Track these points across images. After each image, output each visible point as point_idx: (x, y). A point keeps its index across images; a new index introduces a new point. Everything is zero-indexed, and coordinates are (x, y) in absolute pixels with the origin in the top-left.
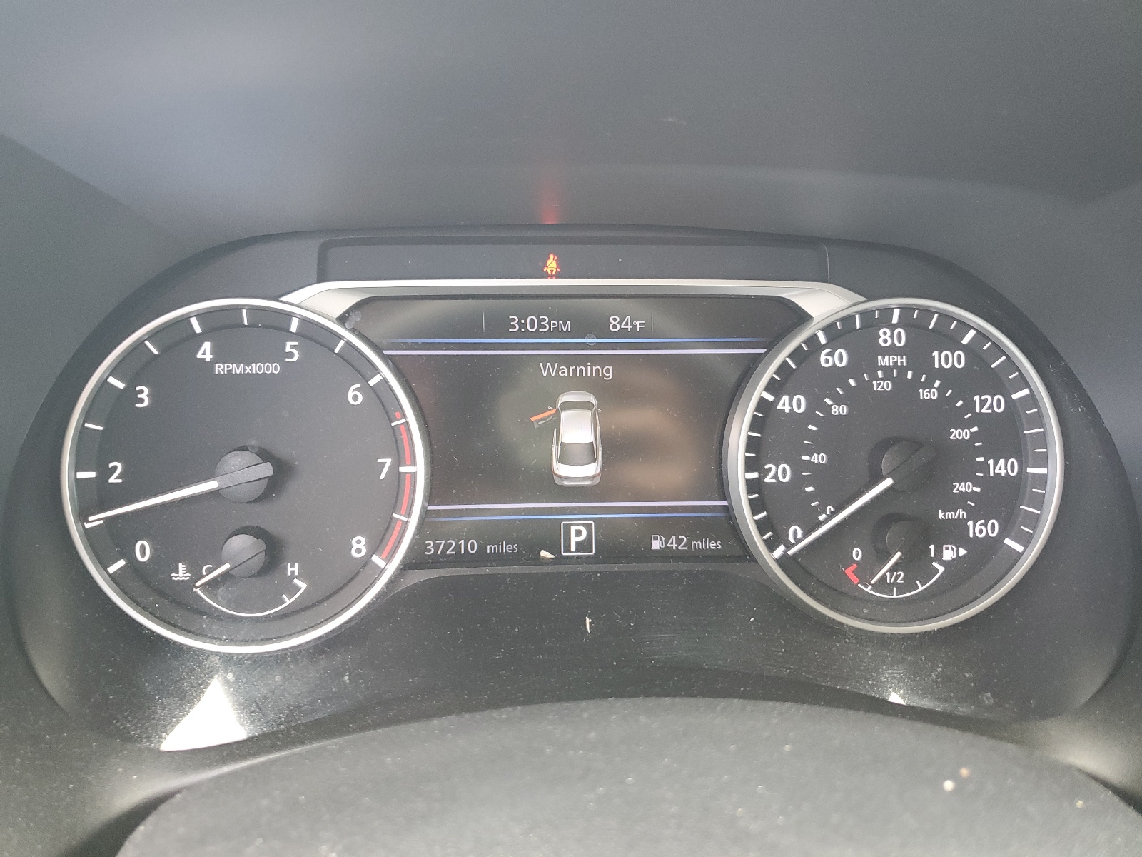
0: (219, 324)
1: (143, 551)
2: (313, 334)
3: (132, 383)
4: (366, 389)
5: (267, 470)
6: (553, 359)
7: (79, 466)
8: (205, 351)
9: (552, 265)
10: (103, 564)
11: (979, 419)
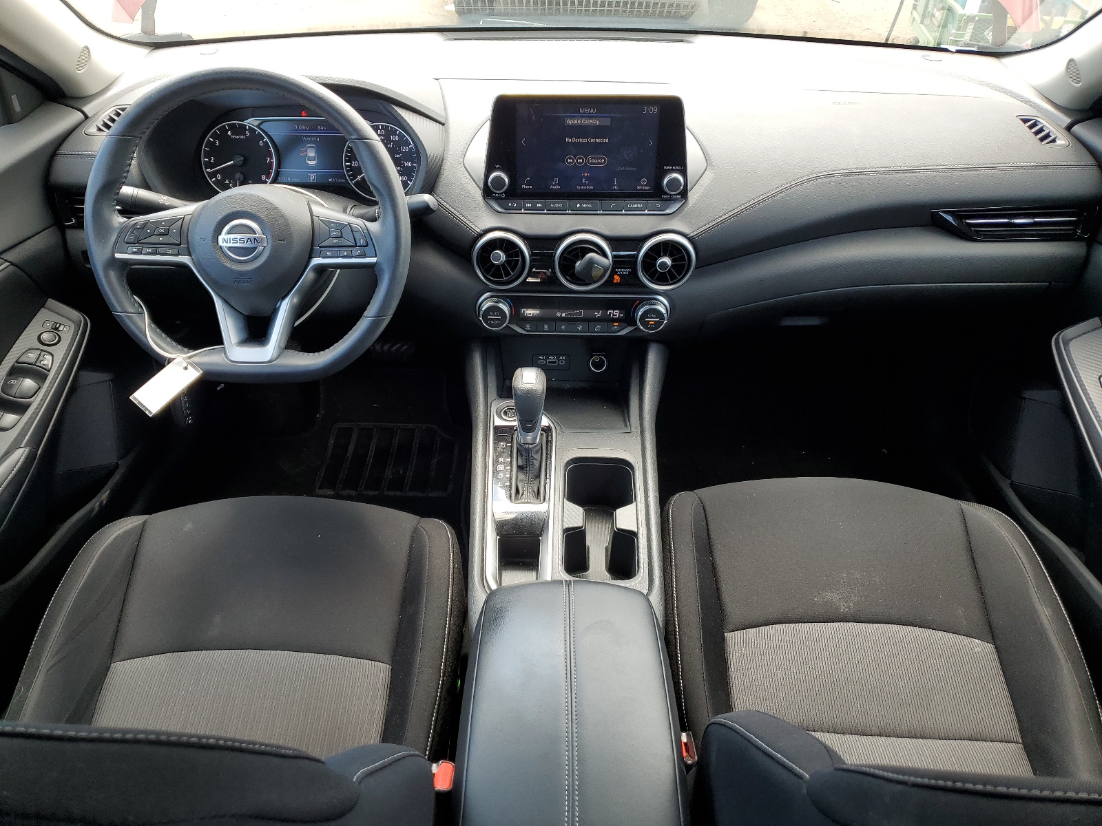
0: (232, 127)
1: (219, 177)
2: (251, 130)
3: (214, 140)
4: (263, 142)
5: (242, 158)
6: (305, 136)
7: (205, 157)
8: (229, 133)
9: (303, 114)
10: (211, 179)
11: (402, 152)
